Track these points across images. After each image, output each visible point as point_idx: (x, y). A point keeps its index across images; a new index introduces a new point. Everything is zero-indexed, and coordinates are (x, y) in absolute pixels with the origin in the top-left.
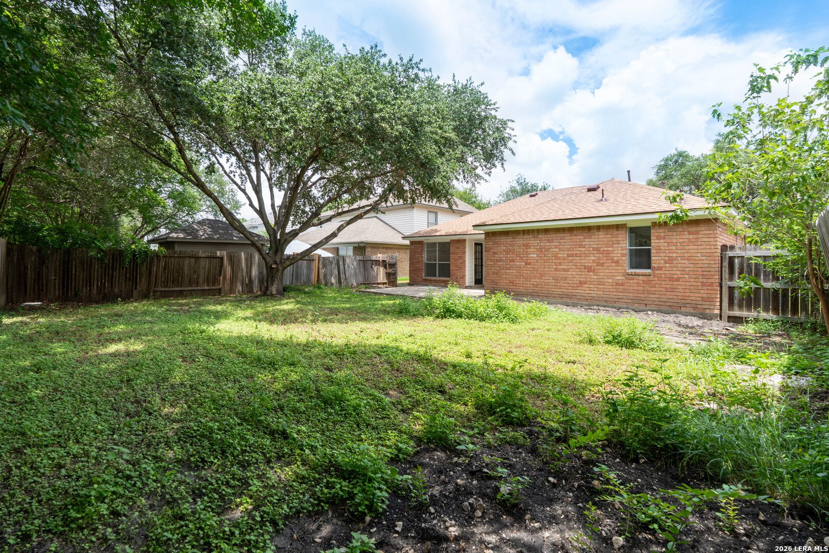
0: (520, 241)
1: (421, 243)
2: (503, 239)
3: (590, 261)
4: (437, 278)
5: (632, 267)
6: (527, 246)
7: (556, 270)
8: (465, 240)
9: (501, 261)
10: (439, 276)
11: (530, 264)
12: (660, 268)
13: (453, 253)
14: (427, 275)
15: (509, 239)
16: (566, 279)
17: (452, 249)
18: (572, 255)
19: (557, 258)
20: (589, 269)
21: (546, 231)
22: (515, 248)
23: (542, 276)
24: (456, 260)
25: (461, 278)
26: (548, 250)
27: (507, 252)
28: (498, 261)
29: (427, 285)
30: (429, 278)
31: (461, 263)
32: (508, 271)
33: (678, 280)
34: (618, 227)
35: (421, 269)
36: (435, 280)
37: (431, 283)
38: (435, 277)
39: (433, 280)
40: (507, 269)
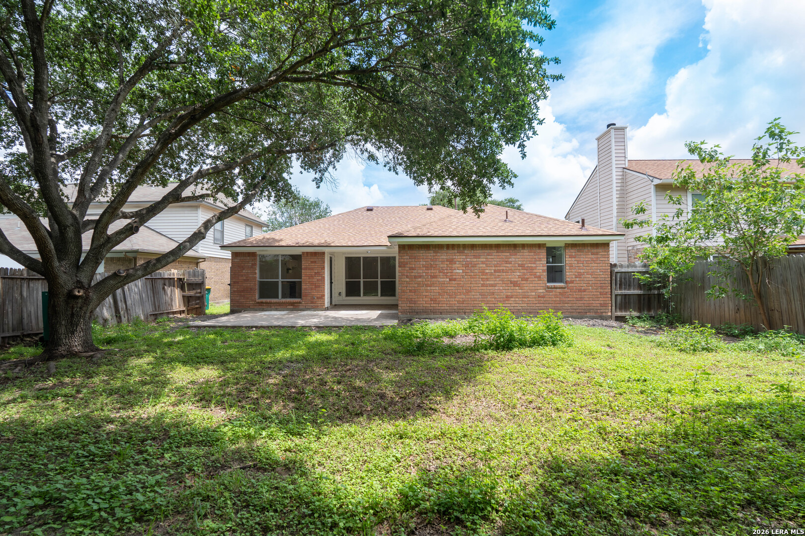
0: (443, 256)
1: (253, 254)
2: (422, 253)
3: (516, 276)
4: (280, 300)
5: (548, 281)
6: (452, 261)
7: (483, 285)
8: (324, 253)
9: (420, 277)
10: (283, 297)
11: (455, 280)
12: (572, 282)
13: (306, 269)
14: (261, 296)
15: (430, 254)
16: (493, 294)
17: (304, 264)
18: (499, 271)
19: (483, 273)
20: (515, 284)
21: (473, 246)
22: (437, 263)
23: (468, 292)
24: (311, 277)
25: (318, 298)
26: (474, 266)
27: (428, 267)
28: (415, 277)
29: (263, 310)
30: (264, 300)
31: (318, 280)
32: (429, 288)
33: (585, 291)
34: (539, 246)
35: (251, 289)
36: (278, 303)
37: (270, 306)
38: (277, 297)
39: (274, 303)
40: (427, 286)
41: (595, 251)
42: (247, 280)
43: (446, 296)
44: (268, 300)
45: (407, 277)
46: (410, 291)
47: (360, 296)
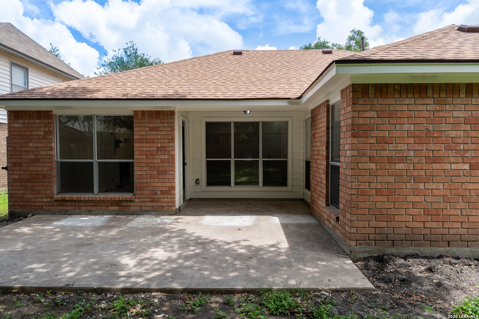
1: (46, 115)
4: (96, 195)
8: (172, 113)
9: (403, 159)
10: (103, 189)
13: (141, 141)
14: (65, 188)
17: (139, 132)
22: (444, 127)
24: (150, 155)
25: (162, 192)
28: (390, 160)
29: (67, 213)
30: (67, 196)
31: (163, 161)
32: (421, 186)
35: (44, 176)
36: (92, 201)
37: (79, 207)
38: (92, 191)
39: (85, 201)
40: (417, 180)
42: (36, 161)
43: (462, 205)
44: (75, 196)
45: (371, 159)
46: (379, 192)
47: (228, 184)
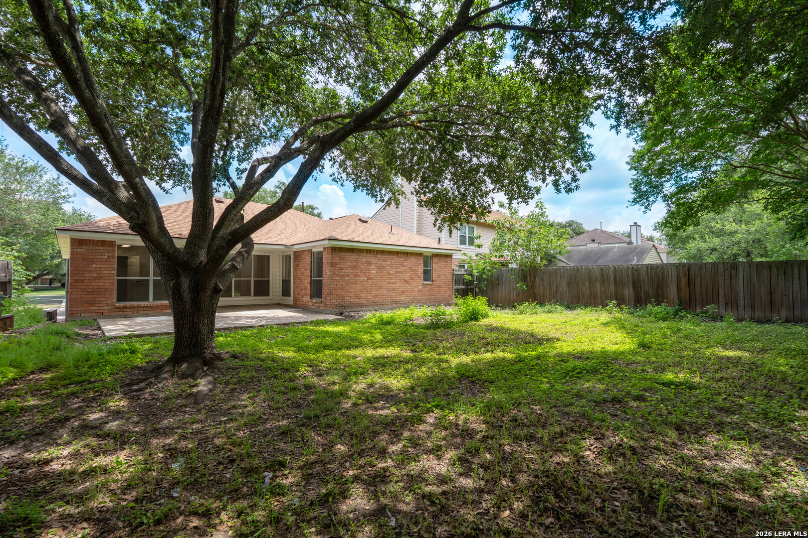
0: (364, 258)
1: (111, 244)
2: (348, 255)
3: (407, 276)
4: (151, 302)
5: (424, 280)
6: (369, 263)
7: (389, 283)
9: (348, 276)
11: (371, 279)
12: (436, 281)
14: (121, 299)
15: (354, 256)
16: (394, 289)
18: (400, 272)
19: (389, 274)
20: (407, 282)
21: (383, 252)
22: (360, 264)
23: (380, 288)
26: (383, 268)
27: (354, 268)
28: (344, 276)
32: (353, 286)
33: (441, 287)
34: (420, 254)
35: (106, 290)
36: (151, 307)
37: (138, 312)
38: (147, 300)
39: (144, 307)
40: (352, 283)
41: (446, 260)
42: (99, 278)
43: (365, 292)
44: (135, 304)
45: (337, 276)
46: (340, 288)
